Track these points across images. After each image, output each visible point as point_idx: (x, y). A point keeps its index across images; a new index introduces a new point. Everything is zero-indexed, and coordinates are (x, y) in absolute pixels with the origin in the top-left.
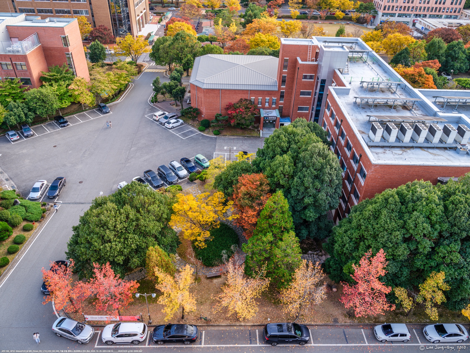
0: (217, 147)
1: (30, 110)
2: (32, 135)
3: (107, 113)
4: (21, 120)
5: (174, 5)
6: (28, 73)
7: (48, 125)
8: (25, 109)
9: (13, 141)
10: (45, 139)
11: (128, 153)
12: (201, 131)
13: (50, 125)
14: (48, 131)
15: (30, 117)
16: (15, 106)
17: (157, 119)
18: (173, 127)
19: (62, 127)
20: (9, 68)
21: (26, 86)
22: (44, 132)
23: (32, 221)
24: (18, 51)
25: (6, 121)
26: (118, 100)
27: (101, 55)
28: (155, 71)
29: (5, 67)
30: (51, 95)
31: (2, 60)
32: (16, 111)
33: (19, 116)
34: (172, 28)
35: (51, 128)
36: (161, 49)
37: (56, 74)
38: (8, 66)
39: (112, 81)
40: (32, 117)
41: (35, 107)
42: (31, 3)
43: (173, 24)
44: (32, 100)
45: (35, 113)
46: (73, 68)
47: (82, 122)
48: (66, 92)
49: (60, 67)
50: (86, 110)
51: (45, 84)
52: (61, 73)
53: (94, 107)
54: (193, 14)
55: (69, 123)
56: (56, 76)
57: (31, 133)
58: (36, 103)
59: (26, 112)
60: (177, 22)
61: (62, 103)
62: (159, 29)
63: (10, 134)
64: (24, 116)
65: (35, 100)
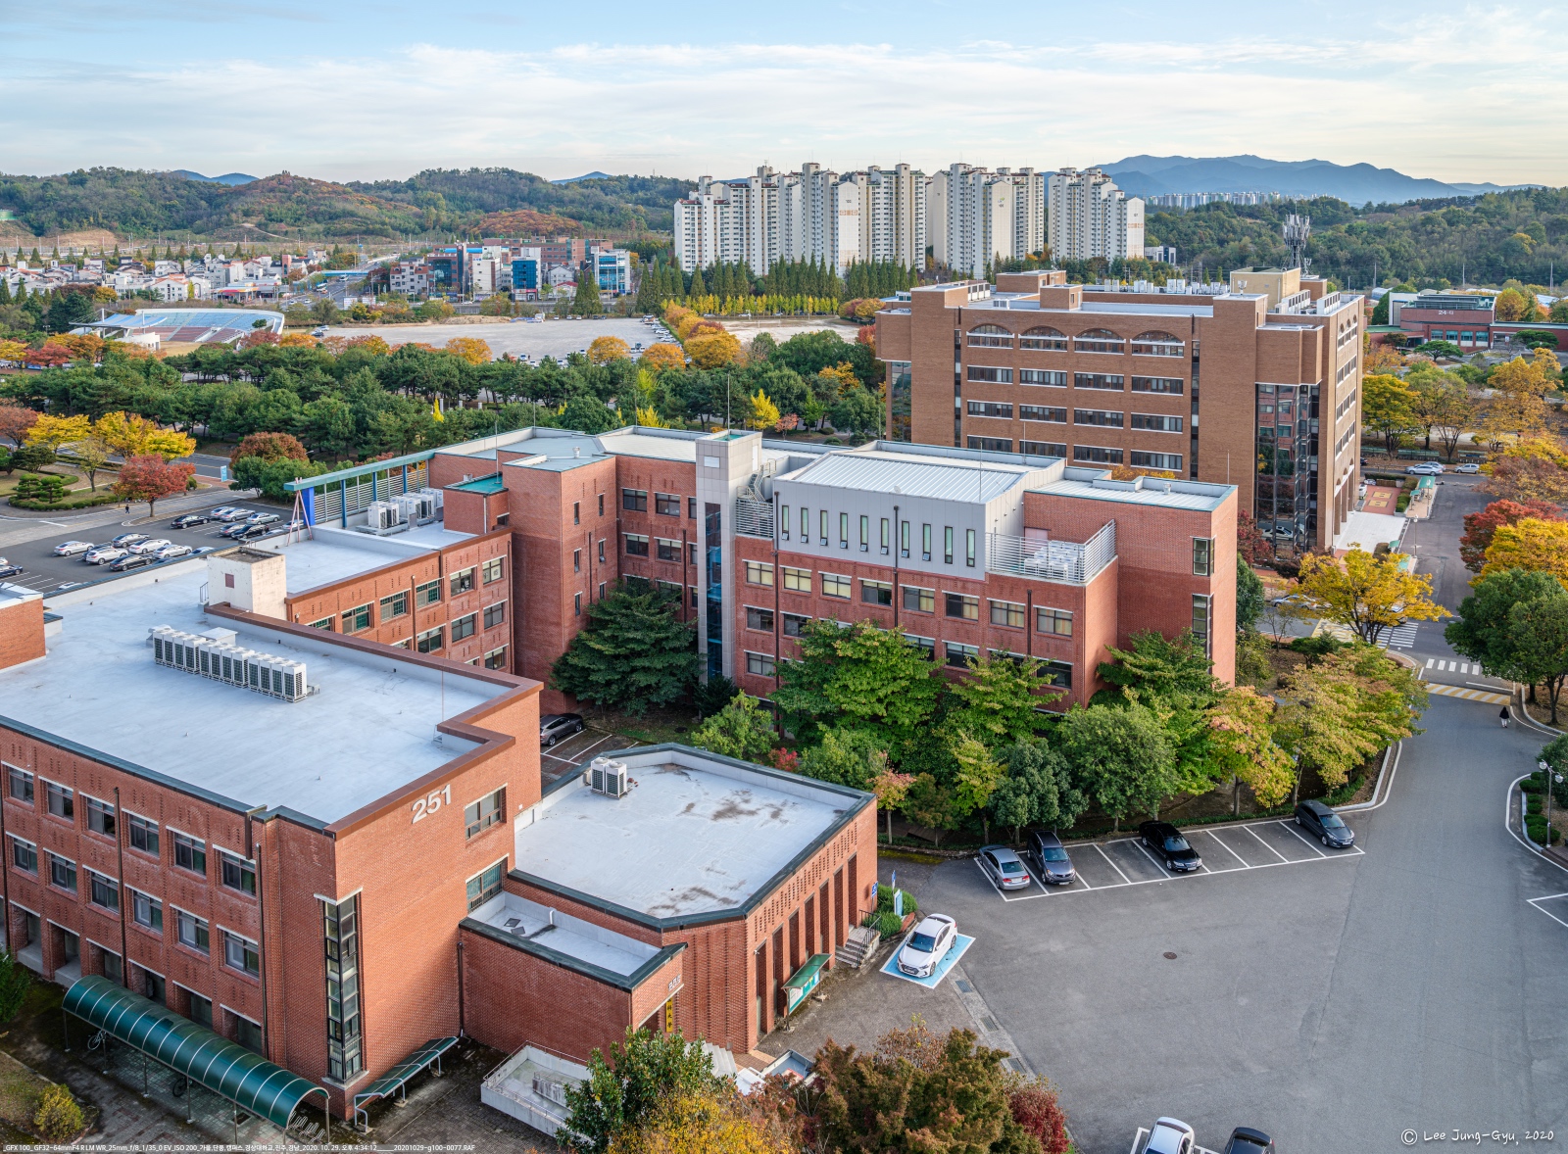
1: (1076, 781)
2: (1071, 882)
3: (1342, 847)
4: (1042, 813)
5: (1437, 455)
6: (1070, 647)
7: (1115, 847)
8: (1064, 773)
9: (1007, 892)
10: (1121, 911)
14: (1126, 878)
16: (1034, 761)
19: (1175, 871)
20: (1012, 622)
21: (1058, 691)
22: (1111, 880)
24: (1059, 574)
25: (996, 807)
26: (1366, 800)
27: (1248, 607)
28: (1461, 693)
29: (1000, 617)
30: (1161, 741)
31: (1000, 595)
32: (1037, 778)
33: (1042, 799)
34: (1514, 537)
35: (1132, 866)
36: (1520, 619)
37: (1160, 663)
38: (1012, 615)
39: (1350, 720)
40: (1079, 810)
41: (1097, 773)
42: (1009, 424)
43: (1515, 526)
44: (1089, 747)
45: (1093, 798)
46: (1208, 648)
47: (1249, 867)
48: (1200, 738)
49: (1168, 640)
50: (1247, 818)
51: (1129, 693)
52: (1174, 663)
53: (1276, 812)
54: (1550, 490)
55: (1199, 862)
56: (1160, 670)
57: (1072, 871)
58: (1102, 762)
59: (1065, 786)
60: (1531, 520)
61: (1184, 778)
62: (1403, 531)
63: (1001, 861)
64: (1056, 802)
65: (1103, 751)
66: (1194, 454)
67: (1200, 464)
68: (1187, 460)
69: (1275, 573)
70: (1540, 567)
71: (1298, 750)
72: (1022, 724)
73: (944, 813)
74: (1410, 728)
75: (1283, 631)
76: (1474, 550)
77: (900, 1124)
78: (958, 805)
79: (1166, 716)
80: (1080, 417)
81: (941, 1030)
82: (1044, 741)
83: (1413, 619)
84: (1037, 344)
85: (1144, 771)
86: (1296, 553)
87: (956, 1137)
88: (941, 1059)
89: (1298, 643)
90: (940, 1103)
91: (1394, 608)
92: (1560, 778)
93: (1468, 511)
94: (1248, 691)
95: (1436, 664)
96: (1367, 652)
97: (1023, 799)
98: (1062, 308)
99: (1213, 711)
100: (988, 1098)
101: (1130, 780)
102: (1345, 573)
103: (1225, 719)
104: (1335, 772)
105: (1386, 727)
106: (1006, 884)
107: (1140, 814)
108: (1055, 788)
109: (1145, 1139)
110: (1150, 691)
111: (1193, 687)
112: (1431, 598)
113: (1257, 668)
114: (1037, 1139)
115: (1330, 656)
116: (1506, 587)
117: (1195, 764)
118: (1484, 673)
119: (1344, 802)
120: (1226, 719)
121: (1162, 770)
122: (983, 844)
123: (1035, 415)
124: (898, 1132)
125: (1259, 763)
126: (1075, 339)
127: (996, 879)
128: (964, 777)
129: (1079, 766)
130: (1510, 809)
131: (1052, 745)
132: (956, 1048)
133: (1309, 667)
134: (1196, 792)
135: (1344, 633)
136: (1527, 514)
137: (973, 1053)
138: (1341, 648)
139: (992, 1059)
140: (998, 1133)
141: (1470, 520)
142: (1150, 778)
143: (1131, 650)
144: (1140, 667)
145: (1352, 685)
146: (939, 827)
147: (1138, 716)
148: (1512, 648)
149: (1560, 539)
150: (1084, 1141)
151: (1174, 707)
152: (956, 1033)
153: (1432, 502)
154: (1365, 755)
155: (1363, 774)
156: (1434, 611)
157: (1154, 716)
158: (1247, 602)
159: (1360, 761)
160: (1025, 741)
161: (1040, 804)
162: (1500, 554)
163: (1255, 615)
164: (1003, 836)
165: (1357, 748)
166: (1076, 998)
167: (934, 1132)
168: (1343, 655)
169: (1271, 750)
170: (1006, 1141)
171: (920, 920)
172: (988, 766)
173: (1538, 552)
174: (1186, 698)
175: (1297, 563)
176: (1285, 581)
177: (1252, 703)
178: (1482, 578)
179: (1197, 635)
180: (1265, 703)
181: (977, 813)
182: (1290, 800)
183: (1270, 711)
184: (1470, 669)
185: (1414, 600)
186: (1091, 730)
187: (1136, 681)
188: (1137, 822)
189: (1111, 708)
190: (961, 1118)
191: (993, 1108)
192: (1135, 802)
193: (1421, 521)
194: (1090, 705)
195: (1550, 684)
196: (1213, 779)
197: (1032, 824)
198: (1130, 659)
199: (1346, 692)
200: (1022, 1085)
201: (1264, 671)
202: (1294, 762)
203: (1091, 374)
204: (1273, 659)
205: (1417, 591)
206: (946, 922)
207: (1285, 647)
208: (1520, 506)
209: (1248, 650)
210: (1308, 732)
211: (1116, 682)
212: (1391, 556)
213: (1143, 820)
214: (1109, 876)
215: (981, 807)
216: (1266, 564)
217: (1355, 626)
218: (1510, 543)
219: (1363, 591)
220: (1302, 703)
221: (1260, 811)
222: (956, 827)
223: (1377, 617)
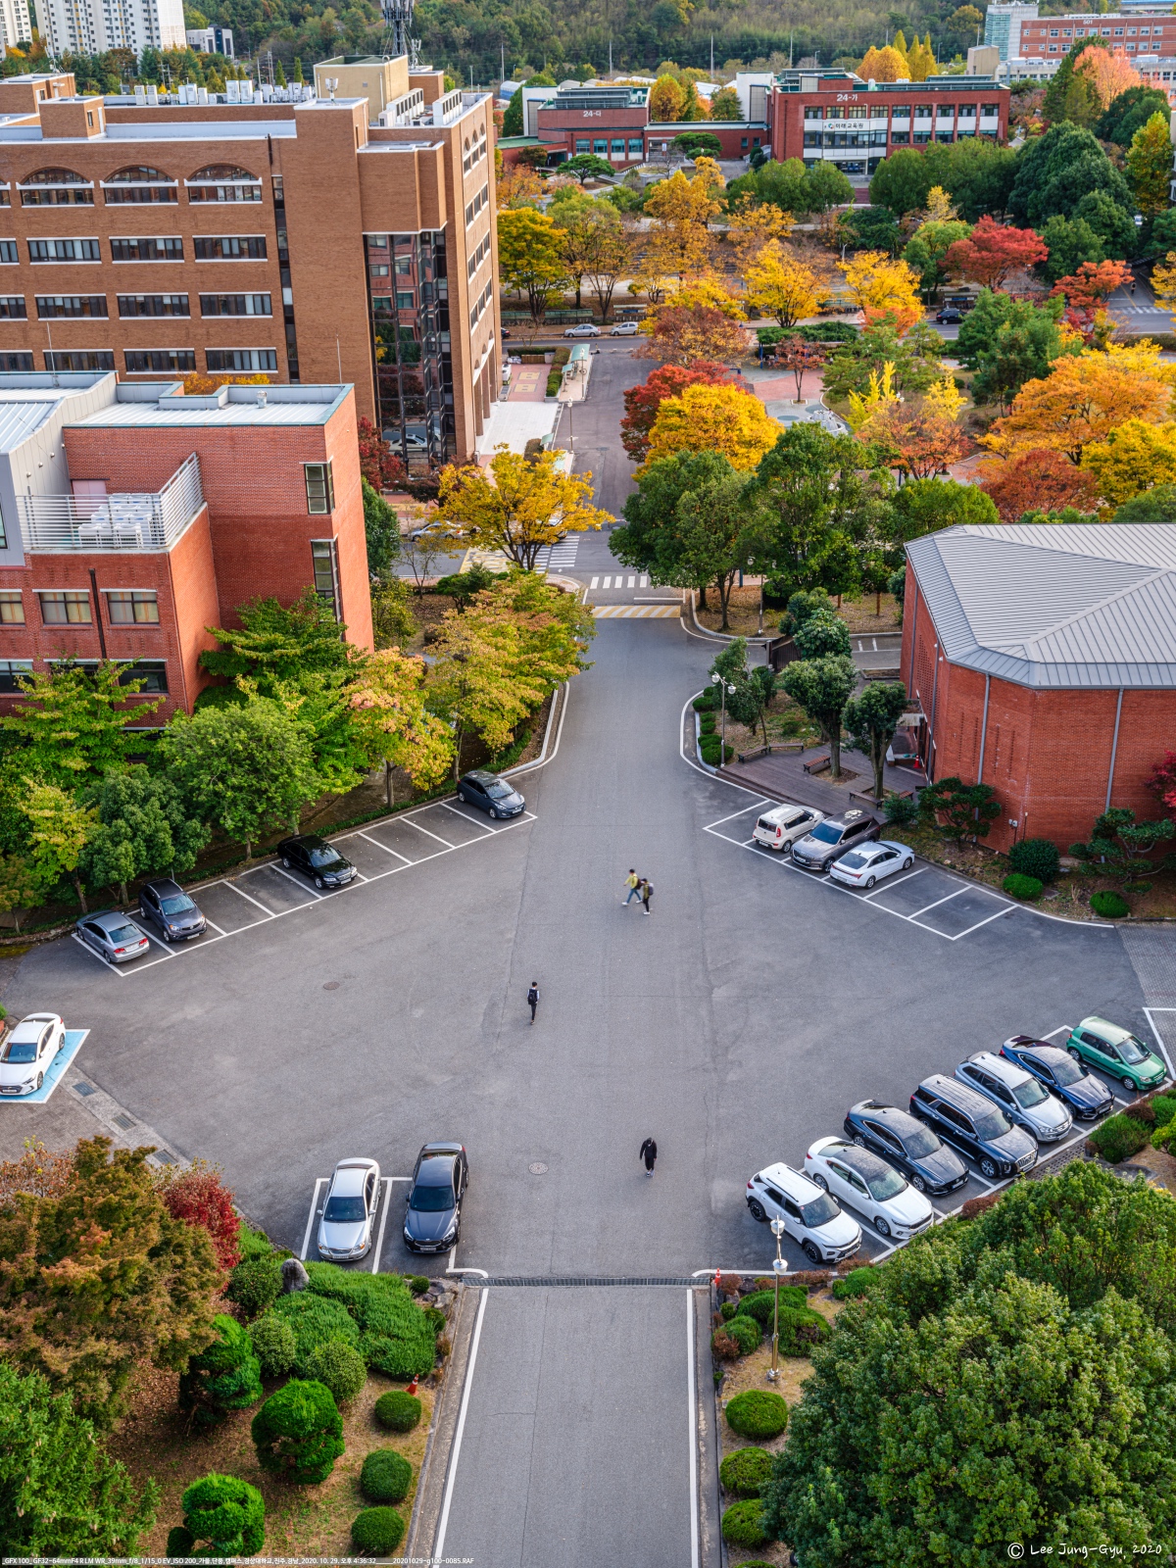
0: (1143, 981)
1: (191, 809)
2: (202, 933)
3: (511, 816)
4: (153, 859)
5: (590, 314)
6: (160, 638)
7: (251, 878)
9: (122, 964)
10: (268, 950)
11: (703, 1012)
12: (1019, 898)
13: (259, 880)
14: (269, 912)
15: (192, 842)
16: (133, 795)
17: (780, 842)
18: (875, 883)
19: (326, 888)
20: (75, 618)
21: (151, 699)
22: (251, 919)
23: (403, 1378)
24: (130, 540)
25: (91, 865)
26: (535, 757)
27: (381, 549)
28: (630, 612)
29: (55, 613)
30: (293, 737)
31: (51, 583)
32: (140, 815)
33: (150, 842)
34: (679, 412)
35: (274, 896)
36: (688, 512)
37: (280, 638)
38: (73, 608)
39: (511, 667)
40: (200, 844)
41: (216, 794)
42: (24, 328)
43: (680, 397)
44: (203, 763)
45: (216, 825)
46: (337, 608)
47: (411, 864)
48: (341, 722)
49: (286, 607)
50: (404, 808)
51: (245, 684)
52: (297, 635)
53: (436, 793)
54: (716, 347)
55: (354, 871)
56: (282, 647)
57: (201, 919)
58: (222, 778)
59: (178, 818)
60: (697, 388)
61: (325, 776)
62: (556, 420)
63: (108, 930)
64: (169, 841)
65: (220, 764)
66: (291, 345)
67: (301, 359)
68: (283, 355)
69: (410, 498)
70: (708, 445)
71: (455, 715)
72: (108, 752)
73: (21, 889)
74: (578, 664)
75: (426, 572)
76: (636, 434)
77: (32, 1266)
78: (38, 873)
79: (294, 704)
80: (128, 307)
81: (63, 1147)
82: (142, 767)
83: (573, 531)
84: (47, 196)
85: (274, 778)
86: (433, 467)
87: (105, 1257)
88: (71, 1178)
89: (444, 583)
90: (79, 1225)
91: (552, 521)
92: (732, 689)
93: (629, 385)
94: (390, 654)
95: (601, 583)
96: (525, 580)
97: (126, 847)
98: (77, 136)
99: (352, 687)
100: (138, 1203)
101: (260, 792)
102: (492, 483)
103: (367, 694)
104: (499, 733)
105: (551, 667)
106: (120, 956)
107: (277, 831)
108: (166, 823)
109: (326, 1189)
110: (272, 676)
111: (324, 663)
112: (592, 502)
113: (399, 623)
114: (203, 1229)
115: (484, 594)
116: (671, 473)
117: (337, 757)
118: (653, 583)
119: (511, 765)
120: (369, 694)
121: (298, 773)
122: (80, 914)
123: (61, 311)
124: (31, 1274)
125: (412, 740)
126: (103, 185)
127: (105, 952)
128: (40, 836)
129: (192, 790)
130: (684, 732)
131: (153, 770)
132: (88, 1160)
133: (461, 611)
134: (341, 791)
135: (496, 562)
136: (694, 380)
137: (110, 1159)
138: (495, 582)
139: (133, 1162)
140: (155, 1236)
141: (631, 396)
142: (285, 786)
143: (241, 628)
144: (255, 648)
145: (510, 623)
146: (18, 908)
147: (261, 713)
148: (682, 549)
149: (727, 407)
150: (257, 1213)
151: (303, 692)
152: (84, 1144)
153: (586, 378)
154: (530, 706)
155: (529, 728)
156: (596, 517)
157: (280, 707)
158: (379, 540)
159: (525, 713)
160: (117, 774)
161: (149, 848)
162: (664, 436)
163: (391, 556)
164: (106, 898)
165: (522, 700)
166: (226, 1063)
167: (76, 1261)
168: (498, 590)
169: (424, 722)
170: (167, 1243)
171: (12, 1028)
172: (72, 816)
173: (705, 427)
174: (318, 677)
175: (436, 480)
176: (422, 506)
177: (398, 669)
178: (646, 468)
179: (323, 594)
180: (411, 666)
181: (66, 878)
182: (450, 774)
183: (420, 674)
184: (637, 582)
185: (573, 508)
186: (202, 741)
187: (252, 668)
188: (274, 842)
189: (223, 708)
190: (107, 1234)
191: (146, 1214)
192: (269, 819)
193: (576, 404)
194: (196, 710)
195: (720, 585)
196: (360, 770)
197: (142, 875)
198: (242, 640)
199: (504, 634)
200: (176, 1177)
201: (408, 626)
202: (452, 730)
203: (134, 239)
204: (417, 608)
205: (576, 496)
206: (48, 1020)
207: (431, 591)
208: (685, 371)
209: (385, 602)
210: (465, 691)
211: (226, 673)
212: (544, 455)
213: (280, 838)
214: (247, 913)
215: (70, 868)
216: (398, 486)
217: (508, 551)
218: (675, 420)
219: (515, 506)
220: (456, 657)
221: (418, 797)
222: (42, 902)
223: (533, 536)
